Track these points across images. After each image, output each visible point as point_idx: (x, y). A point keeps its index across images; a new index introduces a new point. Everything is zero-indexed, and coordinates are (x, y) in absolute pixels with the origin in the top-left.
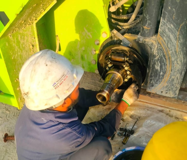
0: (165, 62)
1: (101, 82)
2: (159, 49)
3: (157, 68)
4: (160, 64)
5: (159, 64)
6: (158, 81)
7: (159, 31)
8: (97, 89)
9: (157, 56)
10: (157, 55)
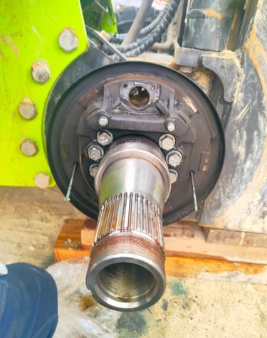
0: (263, 127)
1: (46, 222)
2: (250, 84)
3: (236, 149)
4: (248, 135)
5: (245, 137)
6: (236, 191)
7: (258, 19)
8: (37, 241)
9: (243, 108)
10: (243, 105)
